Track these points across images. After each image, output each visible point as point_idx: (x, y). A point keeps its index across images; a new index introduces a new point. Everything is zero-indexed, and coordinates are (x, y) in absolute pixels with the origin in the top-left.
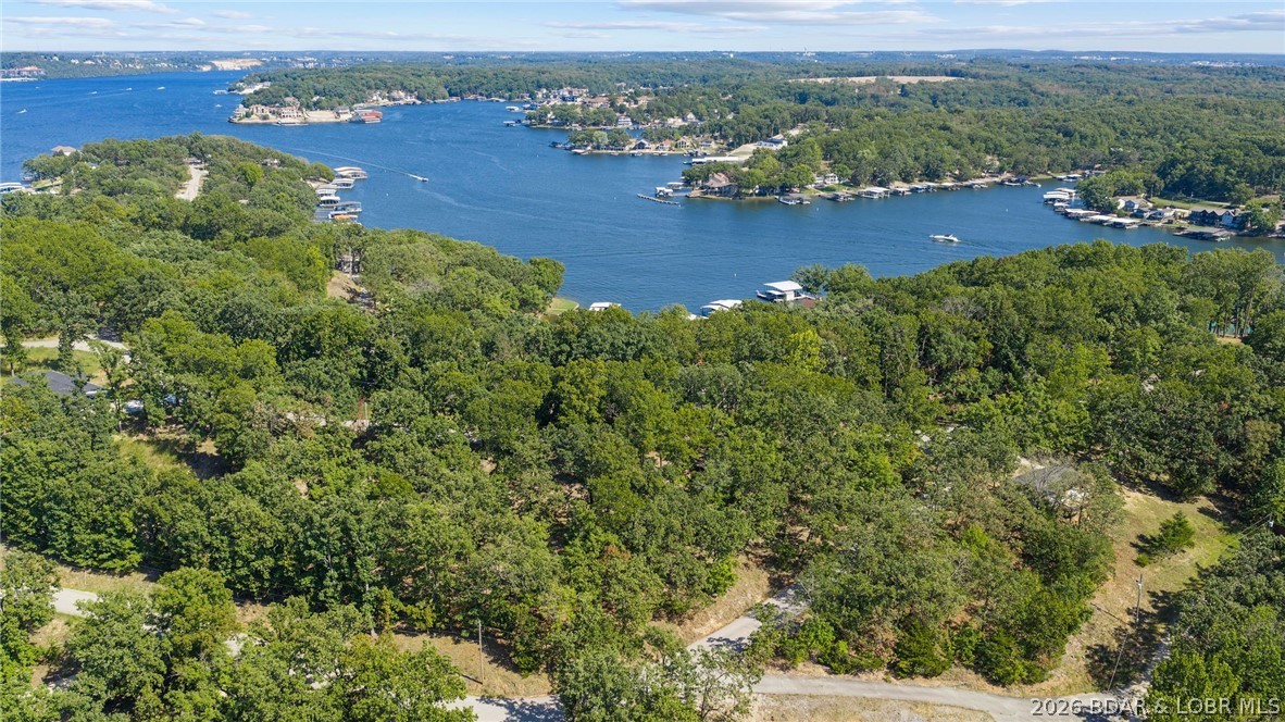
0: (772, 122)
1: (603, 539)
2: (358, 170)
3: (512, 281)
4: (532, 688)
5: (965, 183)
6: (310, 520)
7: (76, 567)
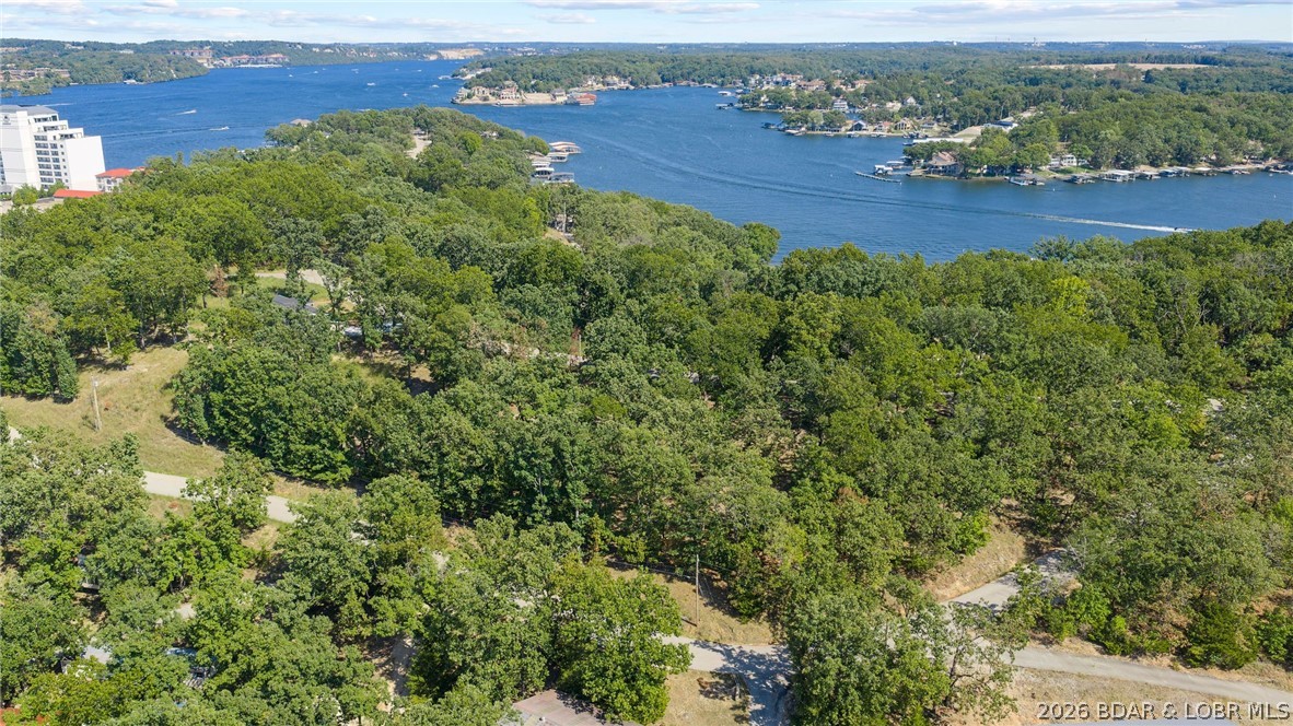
0: (1001, 103)
1: (836, 479)
2: (571, 145)
3: (727, 243)
4: (752, 635)
5: (1222, 169)
6: (522, 440)
7: (290, 477)
